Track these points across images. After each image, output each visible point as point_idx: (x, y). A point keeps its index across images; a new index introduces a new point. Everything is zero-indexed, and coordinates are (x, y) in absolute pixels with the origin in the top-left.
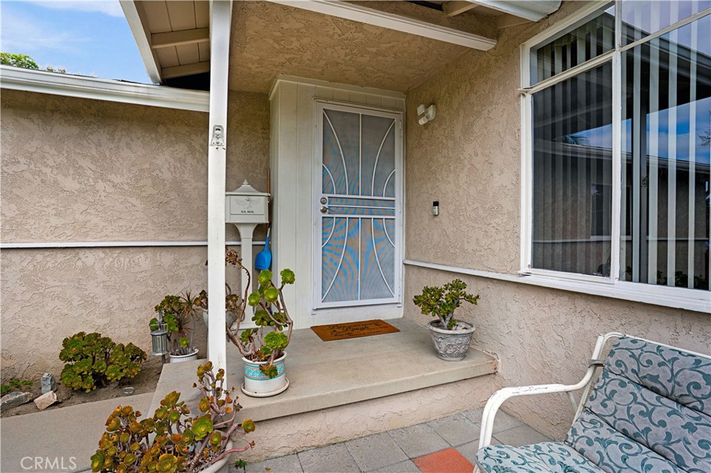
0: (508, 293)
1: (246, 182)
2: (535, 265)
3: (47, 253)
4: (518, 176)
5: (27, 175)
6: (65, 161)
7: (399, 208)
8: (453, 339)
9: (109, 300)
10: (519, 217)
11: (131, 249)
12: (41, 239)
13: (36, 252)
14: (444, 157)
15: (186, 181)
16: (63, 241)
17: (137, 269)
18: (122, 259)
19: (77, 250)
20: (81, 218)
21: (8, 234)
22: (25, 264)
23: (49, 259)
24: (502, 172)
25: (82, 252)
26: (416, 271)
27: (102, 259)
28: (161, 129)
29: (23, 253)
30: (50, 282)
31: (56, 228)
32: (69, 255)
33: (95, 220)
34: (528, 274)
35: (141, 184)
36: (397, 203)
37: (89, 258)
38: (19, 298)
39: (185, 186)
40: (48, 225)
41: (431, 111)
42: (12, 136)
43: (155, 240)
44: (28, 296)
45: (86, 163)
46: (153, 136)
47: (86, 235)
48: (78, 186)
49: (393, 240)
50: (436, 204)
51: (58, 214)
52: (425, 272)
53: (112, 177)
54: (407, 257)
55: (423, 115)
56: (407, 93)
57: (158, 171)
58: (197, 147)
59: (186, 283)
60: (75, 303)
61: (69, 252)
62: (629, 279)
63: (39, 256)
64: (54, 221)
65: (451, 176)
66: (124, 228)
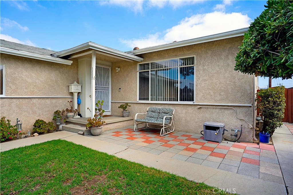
0: (135, 105)
1: (75, 82)
2: (139, 100)
3: (23, 99)
4: (137, 85)
5: (18, 78)
6: (28, 74)
7: (110, 89)
8: (127, 113)
9: (39, 112)
10: (137, 92)
11: (45, 98)
12: (22, 95)
13: (20, 99)
14: (122, 79)
15: (59, 81)
16: (27, 96)
17: (47, 104)
18: (43, 101)
19: (31, 99)
20: (32, 90)
21: (13, 94)
22: (17, 102)
23: (23, 101)
24: (134, 84)
25: (32, 99)
26: (114, 103)
27: (37, 101)
28: (53, 66)
29: (16, 99)
30: (24, 107)
31: (26, 92)
32: (29, 100)
33: (36, 90)
34: (138, 101)
35: (47, 81)
36: (110, 88)
37: (34, 101)
38: (15, 111)
39: (59, 82)
40: (24, 91)
41: (119, 69)
42: (14, 66)
43: (51, 96)
44: (18, 111)
45: (33, 75)
46: (51, 68)
47: (33, 94)
48: (31, 81)
49: (109, 96)
50: (120, 89)
51: (26, 89)
52: (117, 103)
53: (40, 79)
54: (111, 101)
55: (117, 70)
56: (112, 63)
57: (52, 78)
58: (61, 72)
59: (59, 108)
60: (31, 113)
61: (29, 99)
62: (152, 101)
63: (21, 100)
64: (25, 90)
65: (124, 83)
66: (43, 93)
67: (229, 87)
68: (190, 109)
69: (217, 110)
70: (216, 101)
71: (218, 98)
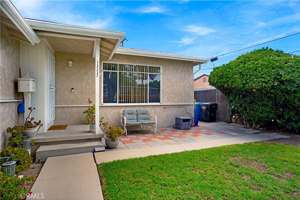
2: (104, 102)
4: (101, 86)
10: (101, 94)
14: (76, 77)
50: (73, 89)
54: (55, 105)
55: (70, 64)
56: (56, 52)
62: (121, 103)
67: (183, 92)
68: (158, 109)
69: (176, 108)
70: (175, 102)
71: (177, 100)
